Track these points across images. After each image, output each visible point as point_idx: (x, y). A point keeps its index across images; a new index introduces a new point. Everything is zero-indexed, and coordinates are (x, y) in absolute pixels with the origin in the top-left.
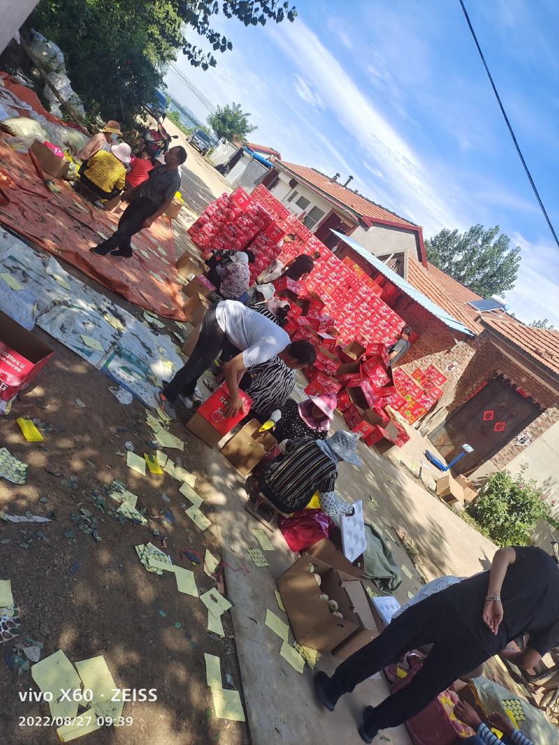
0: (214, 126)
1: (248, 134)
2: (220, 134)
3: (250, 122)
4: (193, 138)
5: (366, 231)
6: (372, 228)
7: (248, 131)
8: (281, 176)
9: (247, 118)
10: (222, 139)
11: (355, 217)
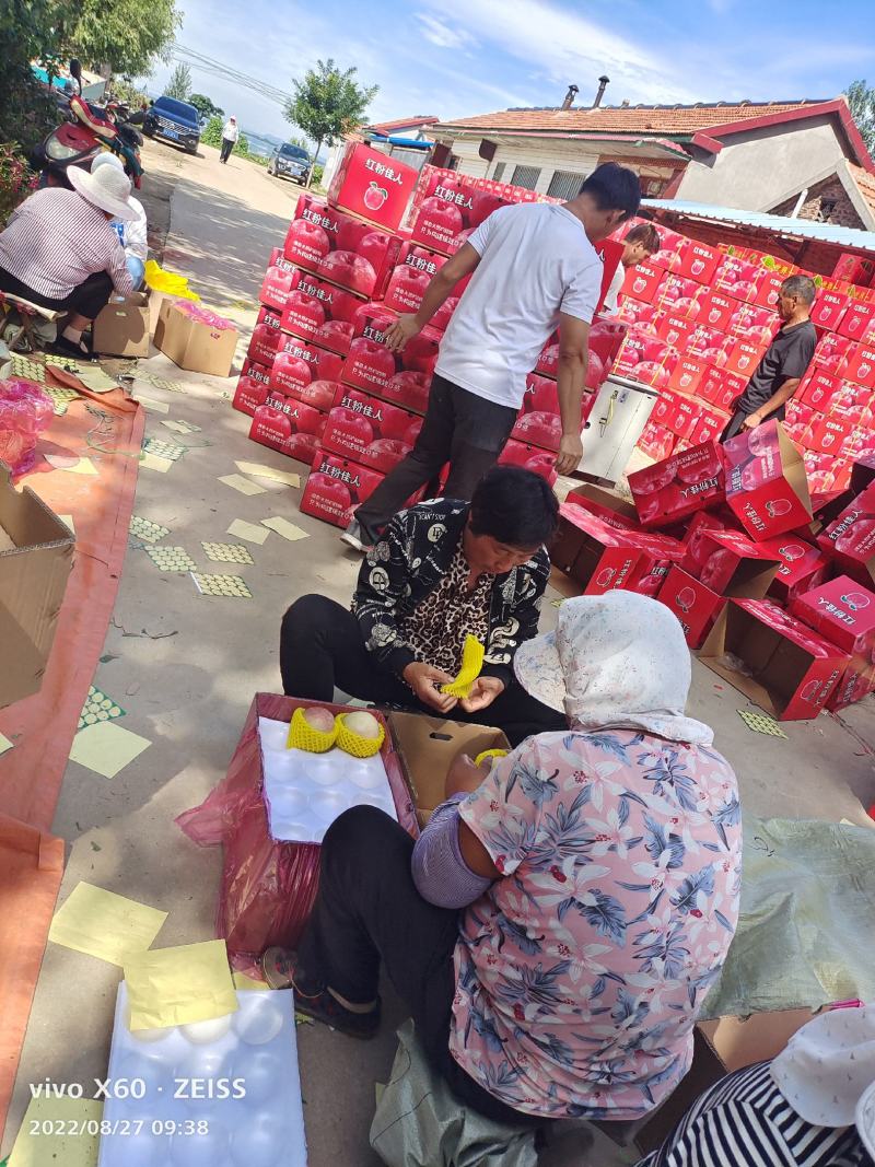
0: (300, 121)
1: (366, 108)
2: (318, 132)
3: (361, 82)
4: (277, 163)
5: (711, 166)
6: (725, 154)
7: (364, 102)
8: (456, 150)
9: (354, 78)
10: (325, 139)
11: (674, 146)
